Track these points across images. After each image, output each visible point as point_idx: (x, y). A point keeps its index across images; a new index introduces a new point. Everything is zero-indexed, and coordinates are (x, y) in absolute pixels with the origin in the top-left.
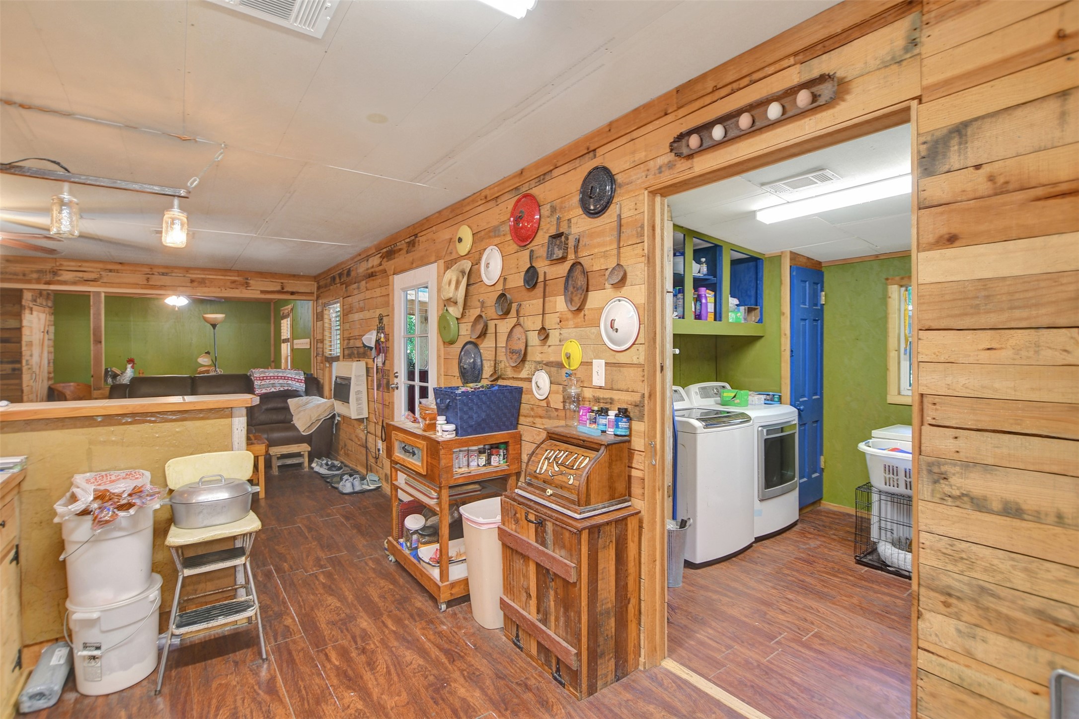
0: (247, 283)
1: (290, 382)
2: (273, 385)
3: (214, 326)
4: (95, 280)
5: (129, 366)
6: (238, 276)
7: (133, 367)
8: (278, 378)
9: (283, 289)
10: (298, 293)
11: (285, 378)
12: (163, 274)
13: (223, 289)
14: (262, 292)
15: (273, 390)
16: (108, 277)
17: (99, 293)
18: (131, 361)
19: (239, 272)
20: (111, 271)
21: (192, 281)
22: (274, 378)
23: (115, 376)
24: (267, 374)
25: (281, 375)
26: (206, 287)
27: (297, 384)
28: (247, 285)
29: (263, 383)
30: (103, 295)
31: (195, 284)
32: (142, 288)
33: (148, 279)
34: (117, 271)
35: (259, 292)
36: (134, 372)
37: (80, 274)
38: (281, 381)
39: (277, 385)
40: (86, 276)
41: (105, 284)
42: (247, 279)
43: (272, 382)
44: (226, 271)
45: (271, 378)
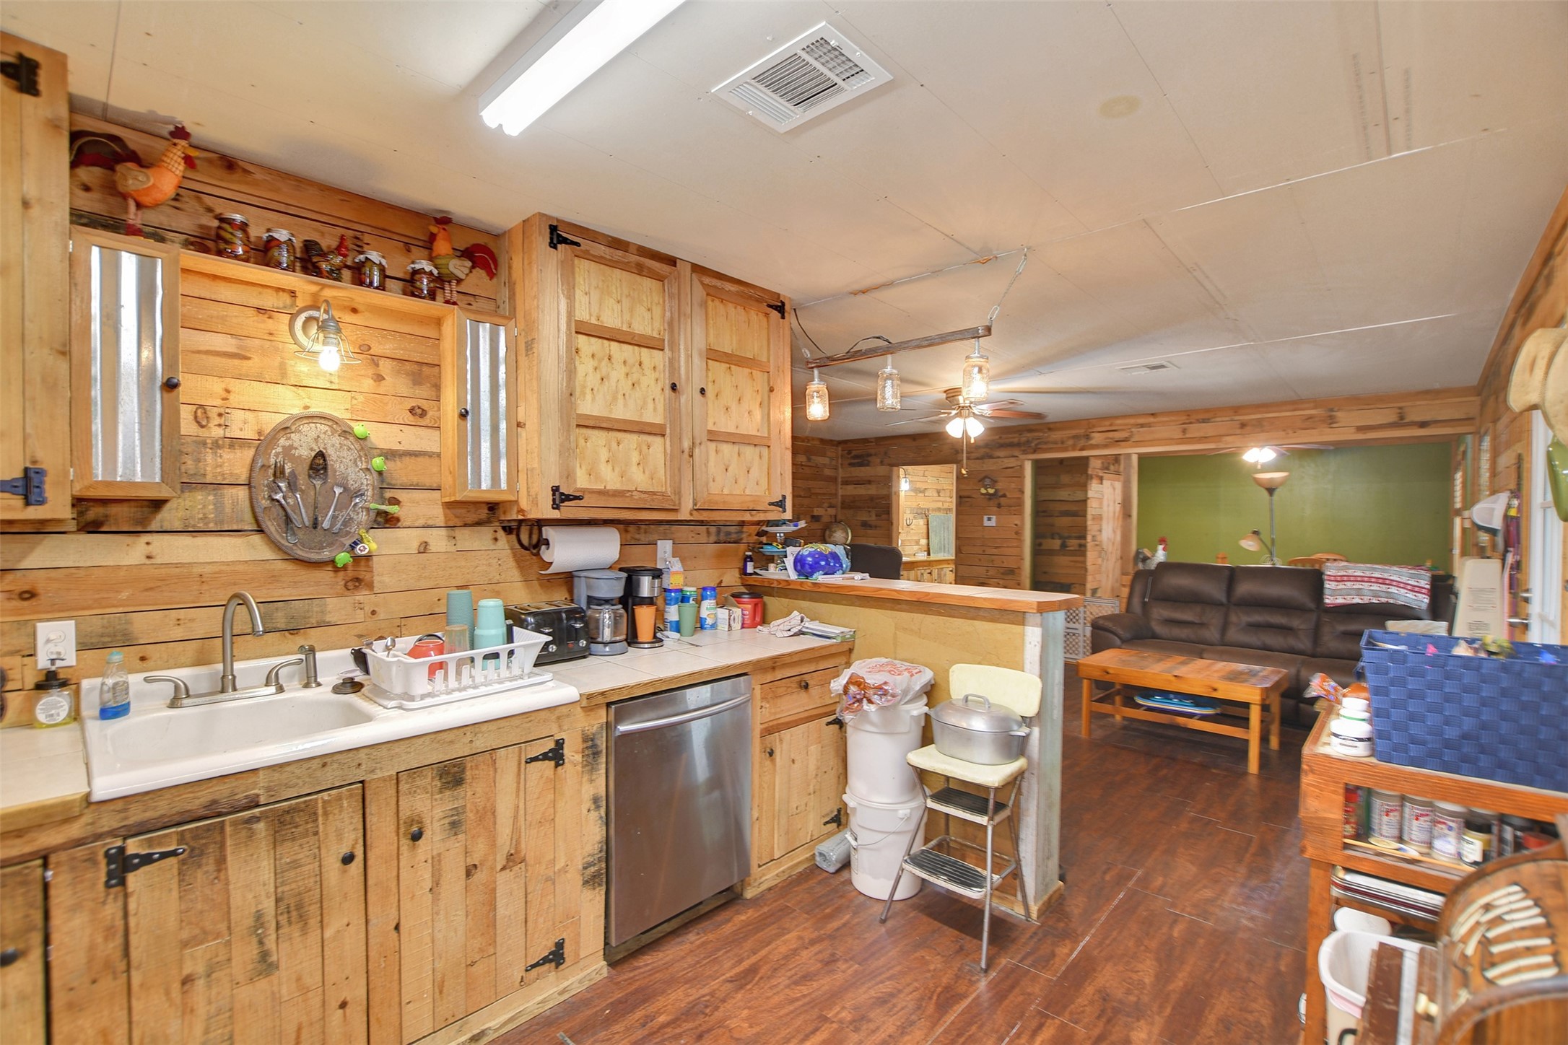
0: (1331, 417)
1: (1393, 590)
2: (1359, 592)
3: (1271, 491)
4: (1126, 440)
5: (1161, 547)
6: (1315, 408)
7: (1164, 549)
8: (1370, 580)
9: (1402, 418)
10: (1436, 422)
11: (1384, 581)
12: (1204, 421)
13: (1290, 432)
14: (1360, 429)
15: (1357, 600)
16: (1139, 434)
17: (1129, 455)
18: (1162, 541)
19: (1316, 403)
20: (1142, 426)
21: (1243, 425)
22: (1362, 580)
23: (1145, 559)
24: (1350, 572)
25: (1377, 575)
26: (1263, 431)
27: (1410, 595)
28: (1331, 421)
29: (1341, 586)
30: (1135, 459)
31: (1248, 428)
32: (1178, 444)
33: (1184, 431)
34: (1149, 425)
35: (1353, 430)
36: (1167, 556)
37: (1110, 435)
38: (1375, 587)
39: (1366, 592)
40: (1117, 435)
41: (1139, 443)
42: (1332, 410)
43: (1357, 586)
44: (1295, 403)
45: (1356, 579)
